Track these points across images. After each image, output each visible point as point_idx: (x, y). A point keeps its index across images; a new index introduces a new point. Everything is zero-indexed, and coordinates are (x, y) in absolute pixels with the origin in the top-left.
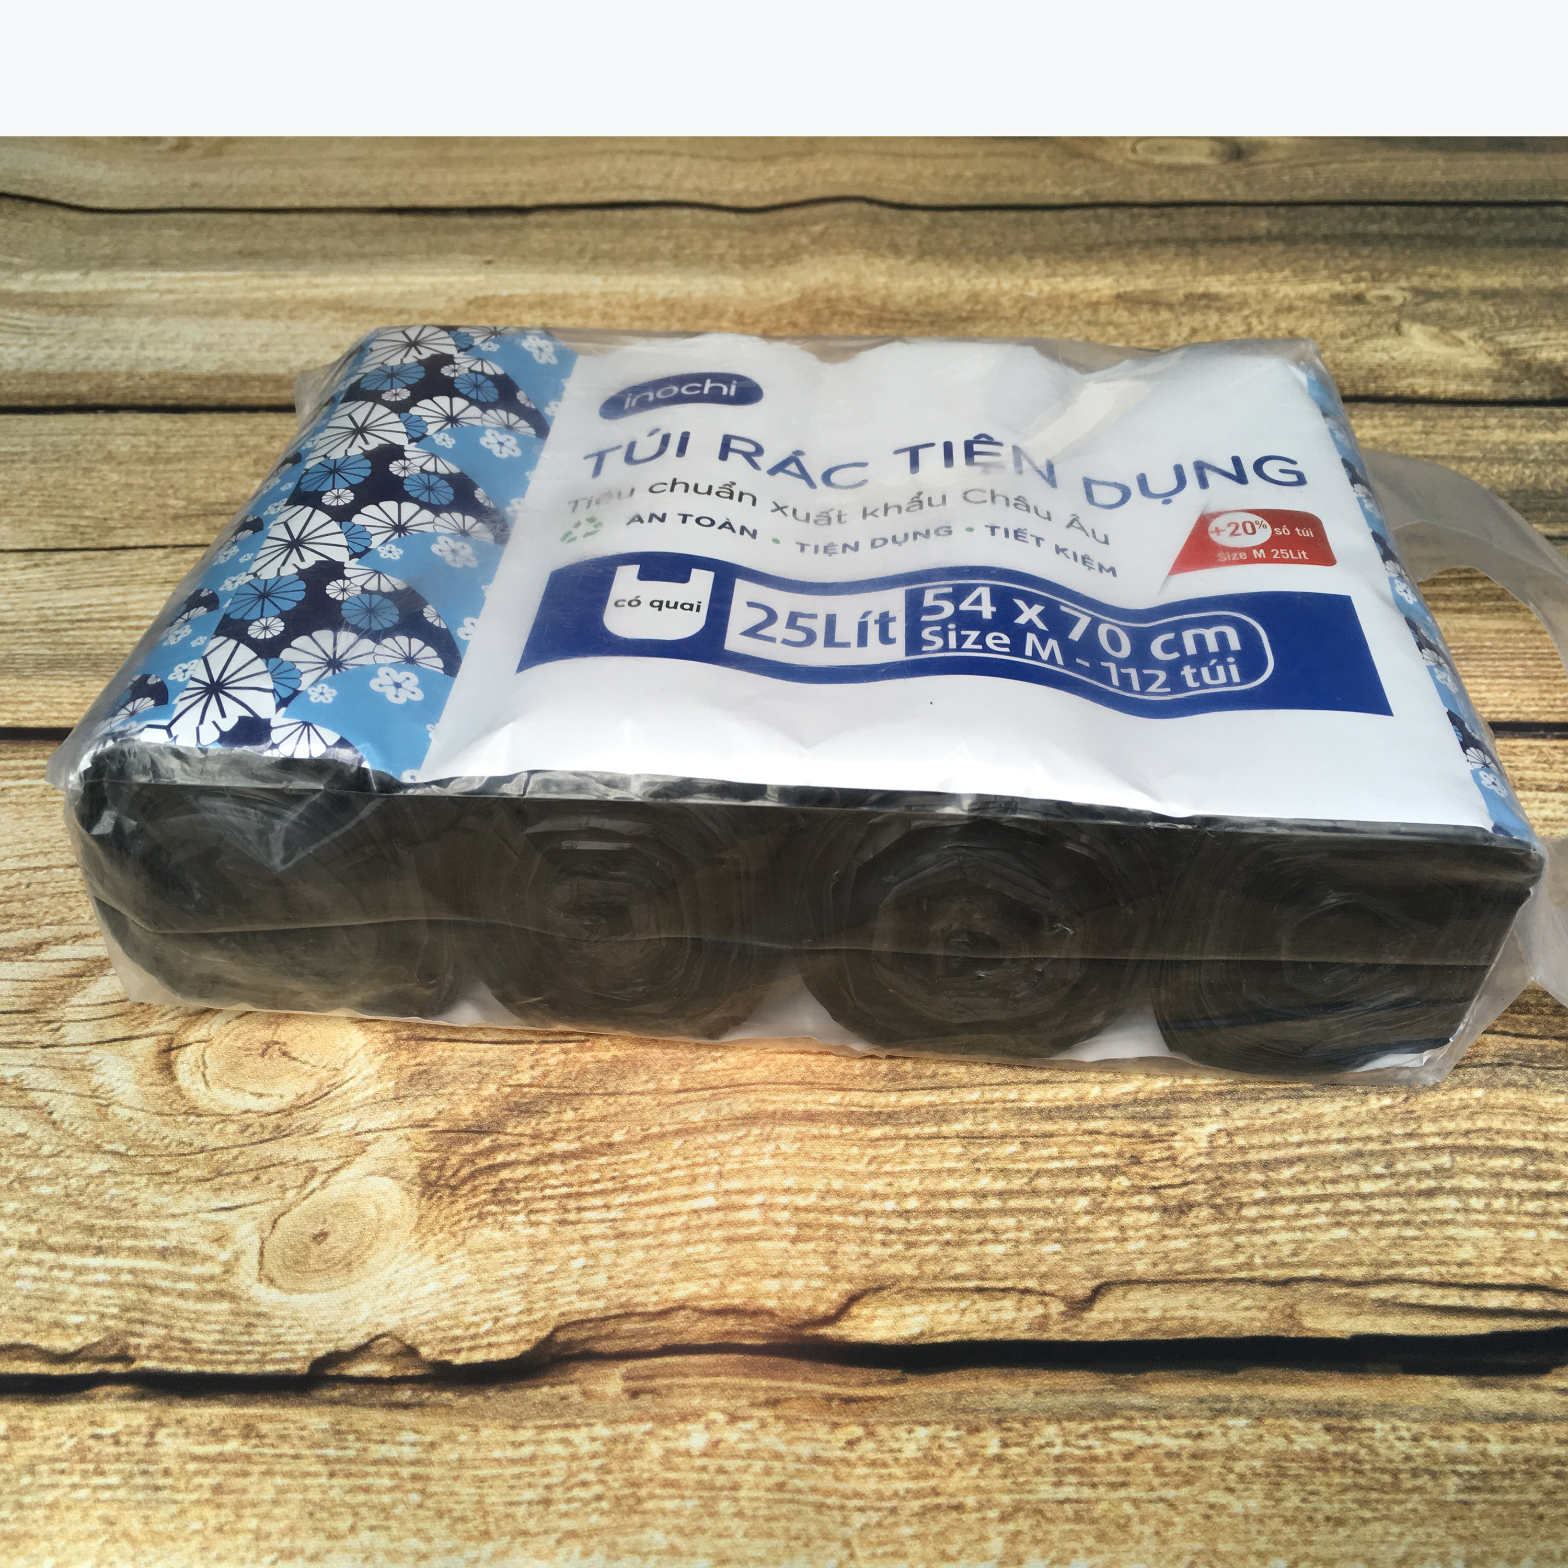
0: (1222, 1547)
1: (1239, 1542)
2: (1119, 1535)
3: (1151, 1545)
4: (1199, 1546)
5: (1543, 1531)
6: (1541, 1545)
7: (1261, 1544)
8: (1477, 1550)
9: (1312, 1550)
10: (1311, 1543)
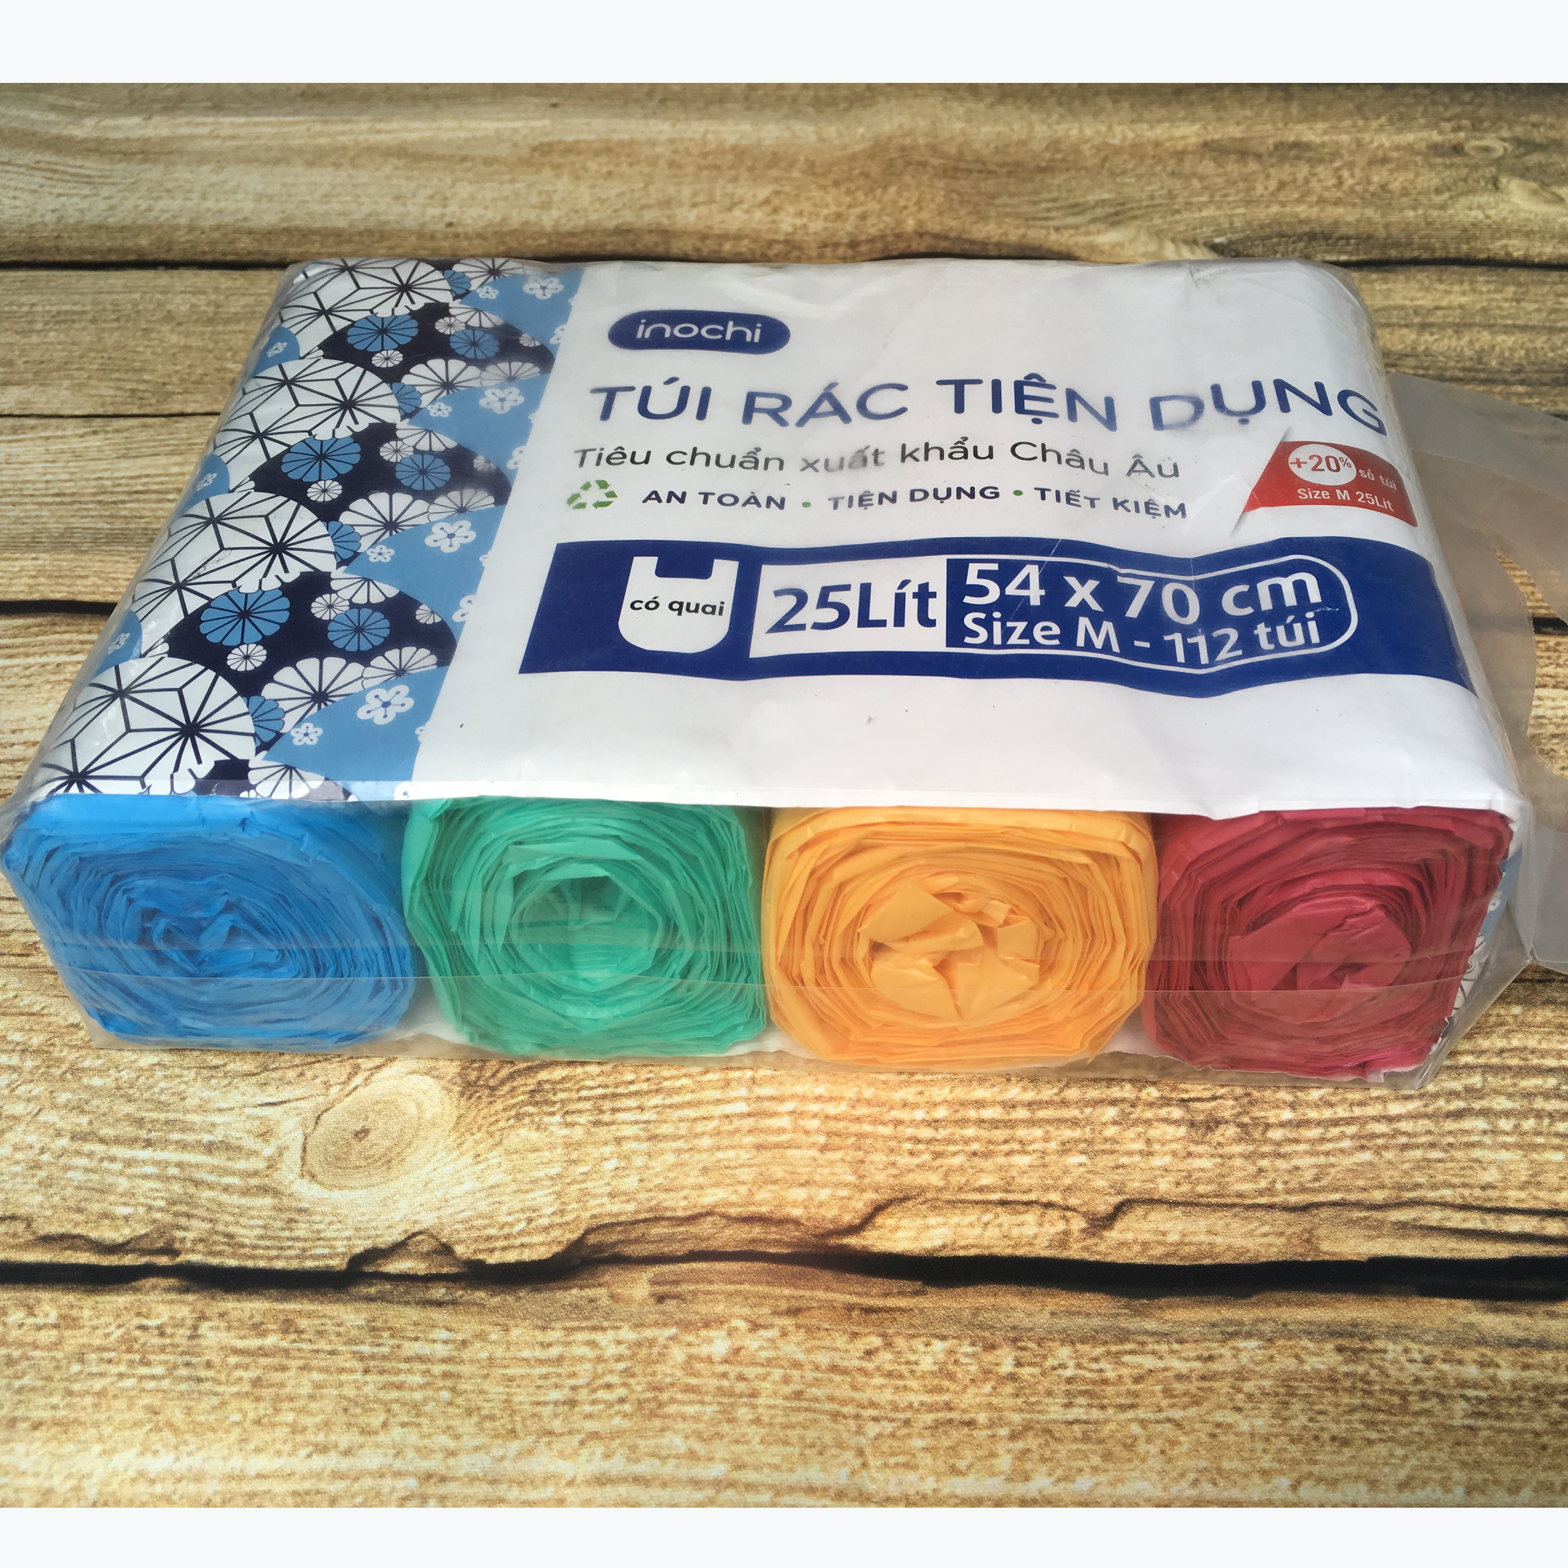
0: (1226, 1465)
1: (1243, 1460)
2: (1125, 1454)
3: (1156, 1463)
4: (1203, 1464)
5: (1545, 1461)
6: (1542, 1476)
7: (1266, 1462)
8: (1478, 1477)
9: (1316, 1469)
10: (1315, 1463)
